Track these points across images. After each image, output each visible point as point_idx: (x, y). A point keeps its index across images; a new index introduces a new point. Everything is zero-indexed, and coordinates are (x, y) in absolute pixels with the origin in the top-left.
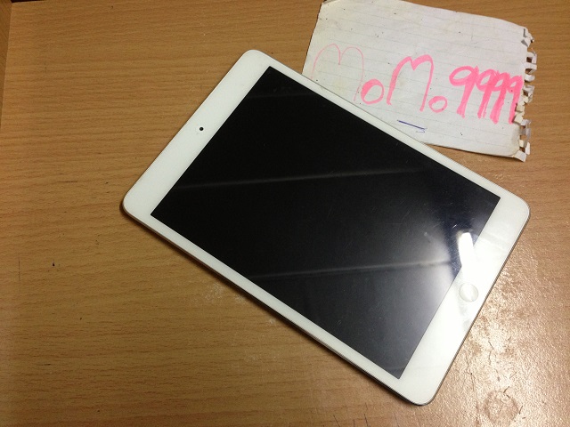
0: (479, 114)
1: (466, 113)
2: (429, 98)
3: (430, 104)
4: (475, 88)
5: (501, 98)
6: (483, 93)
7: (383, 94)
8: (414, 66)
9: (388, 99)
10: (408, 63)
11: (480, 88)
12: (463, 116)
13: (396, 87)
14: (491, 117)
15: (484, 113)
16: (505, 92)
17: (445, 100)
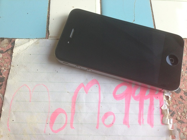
0: (140, 122)
1: (130, 123)
3: (103, 121)
4: (132, 99)
5: (152, 104)
7: (67, 121)
12: (129, 126)
14: (148, 122)
15: (143, 120)
16: (153, 99)
17: (113, 114)
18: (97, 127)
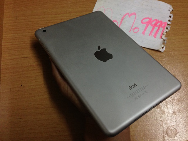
1: (145, 34)
3: (133, 30)
4: (150, 25)
5: (158, 29)
6: (152, 27)
10: (127, 15)
13: (122, 23)
14: (154, 36)
15: (152, 34)
16: (160, 27)
17: (139, 29)
18: (130, 32)
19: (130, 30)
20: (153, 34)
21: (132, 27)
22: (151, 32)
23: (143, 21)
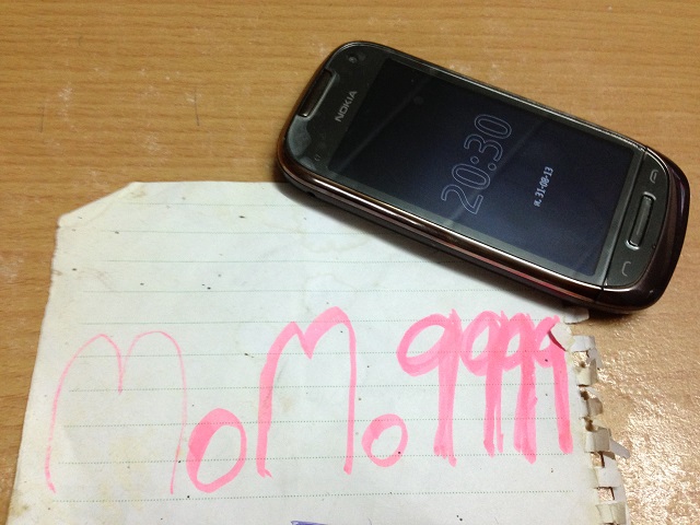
0: (488, 444)
1: (457, 450)
2: (361, 428)
4: (462, 369)
5: (528, 384)
6: (483, 379)
7: (244, 450)
8: (308, 347)
9: (261, 459)
10: (294, 343)
11: (474, 366)
13: (274, 417)
14: (518, 446)
16: (532, 367)
17: (400, 422)
18: (347, 469)
19: (350, 457)
20: (508, 428)
21: (351, 421)
22: (491, 420)
23: (409, 355)
